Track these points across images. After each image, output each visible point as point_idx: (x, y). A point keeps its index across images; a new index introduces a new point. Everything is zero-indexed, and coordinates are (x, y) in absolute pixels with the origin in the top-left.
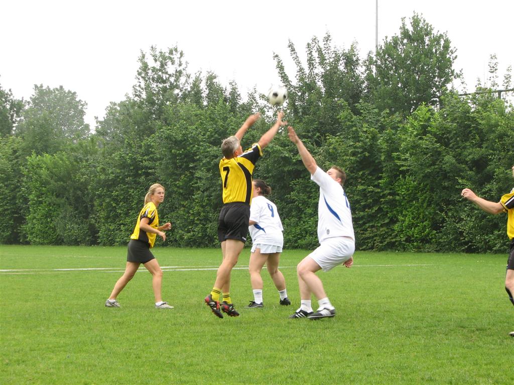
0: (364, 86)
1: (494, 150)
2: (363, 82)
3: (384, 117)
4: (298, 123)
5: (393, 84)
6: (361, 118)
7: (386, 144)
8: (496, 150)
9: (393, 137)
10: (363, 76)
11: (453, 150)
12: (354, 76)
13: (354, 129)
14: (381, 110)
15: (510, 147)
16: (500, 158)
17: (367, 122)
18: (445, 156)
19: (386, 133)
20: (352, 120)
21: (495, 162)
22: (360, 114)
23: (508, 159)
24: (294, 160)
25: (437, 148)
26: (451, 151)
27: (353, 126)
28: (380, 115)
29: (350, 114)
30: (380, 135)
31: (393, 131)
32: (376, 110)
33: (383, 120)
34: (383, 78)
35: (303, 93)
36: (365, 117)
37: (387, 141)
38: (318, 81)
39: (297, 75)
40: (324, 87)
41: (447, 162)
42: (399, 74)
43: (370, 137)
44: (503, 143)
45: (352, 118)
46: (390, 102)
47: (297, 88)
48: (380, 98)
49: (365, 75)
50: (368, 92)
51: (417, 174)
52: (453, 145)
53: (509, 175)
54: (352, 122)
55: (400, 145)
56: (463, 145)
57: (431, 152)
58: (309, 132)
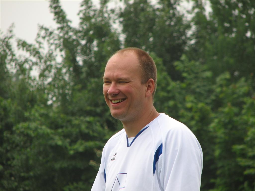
0: (189, 33)
2: (188, 27)
3: (221, 86)
4: (80, 90)
5: (237, 32)
6: (184, 85)
7: (222, 130)
9: (235, 119)
10: (189, 17)
12: (174, 15)
13: (171, 103)
14: (216, 74)
17: (194, 92)
19: (223, 112)
20: (169, 88)
22: (182, 79)
24: (72, 152)
27: (168, 99)
28: (214, 83)
29: (165, 78)
30: (213, 115)
31: (235, 110)
32: (208, 74)
33: (218, 90)
34: (222, 22)
35: (90, 41)
36: (190, 84)
37: (225, 125)
38: (114, 22)
39: (81, 11)
40: (124, 31)
42: (248, 15)
43: (197, 118)
45: (168, 84)
46: (232, 61)
47: (80, 32)
48: (216, 54)
49: (193, 15)
50: (196, 43)
54: (168, 92)
55: (245, 132)
58: (96, 105)
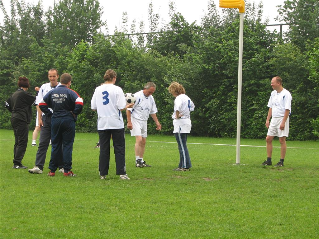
0: (46, 28)
1: (124, 70)
2: (45, 26)
3: (58, 48)
4: (4, 50)
5: (63, 28)
6: (44, 48)
7: (59, 65)
8: (126, 71)
9: (63, 60)
10: (45, 22)
11: (100, 70)
12: (40, 21)
13: (39, 55)
14: (56, 44)
15: (134, 69)
16: (128, 76)
17: (48, 51)
18: (95, 73)
19: (59, 58)
20: (38, 49)
21: (125, 78)
22: (43, 46)
23: (133, 76)
24: (2, 73)
25: (90, 68)
26: (99, 70)
27: (39, 53)
28: (55, 47)
29: (37, 45)
30: (55, 59)
31: (64, 57)
32: (53, 44)
33: (57, 50)
34: (58, 24)
35: (8, 31)
36: (46, 47)
37: (60, 63)
38: (17, 24)
39: (4, 20)
40: (21, 28)
41: (96, 77)
42: (68, 21)
43: (49, 60)
44: (130, 66)
45: (38, 48)
46: (62, 39)
47: (4, 28)
48: (56, 36)
49: (47, 21)
50: (48, 32)
51: (78, 84)
52: (100, 67)
53: (133, 86)
54: (38, 50)
55: (67, 65)
56: (106, 67)
57: (86, 71)
58: (11, 56)
